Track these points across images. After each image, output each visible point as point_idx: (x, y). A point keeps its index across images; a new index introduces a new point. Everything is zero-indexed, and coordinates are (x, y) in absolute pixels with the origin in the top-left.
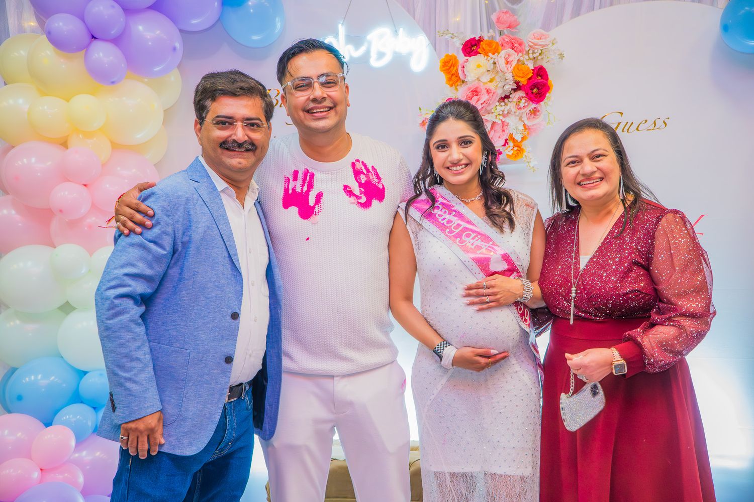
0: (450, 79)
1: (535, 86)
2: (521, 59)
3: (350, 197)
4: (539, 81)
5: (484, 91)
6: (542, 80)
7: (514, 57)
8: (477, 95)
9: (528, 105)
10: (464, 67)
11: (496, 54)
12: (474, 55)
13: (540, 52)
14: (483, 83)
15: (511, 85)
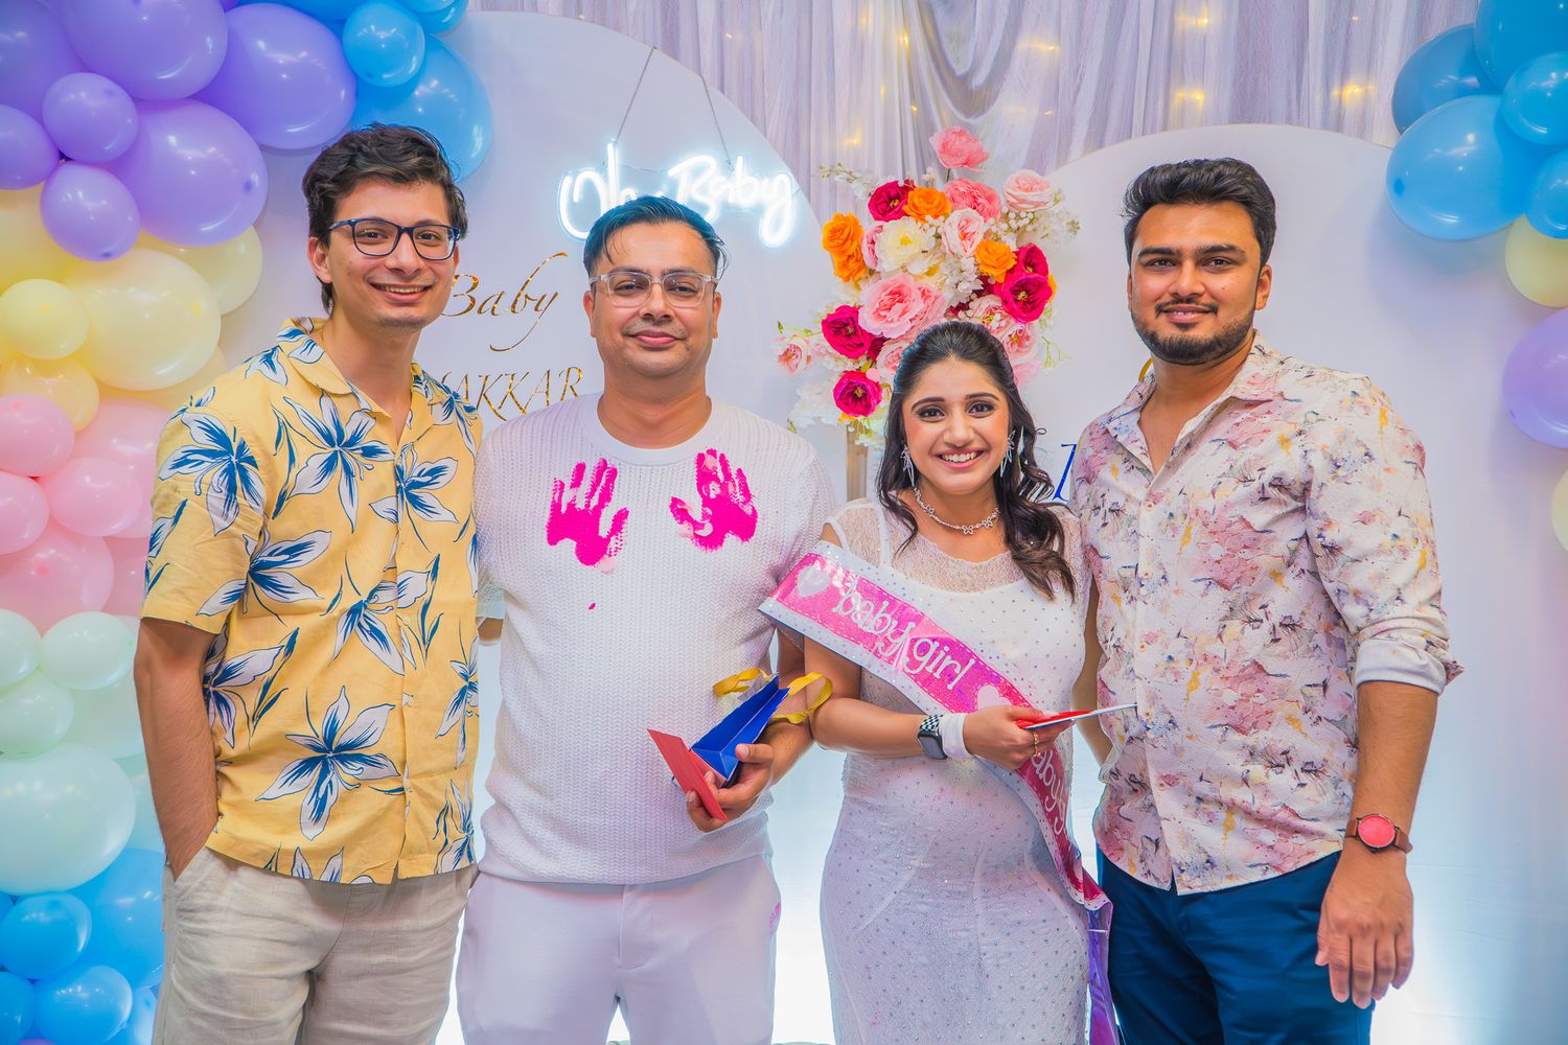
0: (844, 266)
1: (1022, 286)
2: (994, 229)
3: (681, 523)
4: (1031, 277)
5: (916, 294)
6: (1037, 275)
7: (979, 226)
8: (901, 301)
9: (1006, 326)
10: (873, 242)
11: (941, 218)
12: (895, 219)
13: (1031, 216)
14: (914, 276)
15: (972, 284)
